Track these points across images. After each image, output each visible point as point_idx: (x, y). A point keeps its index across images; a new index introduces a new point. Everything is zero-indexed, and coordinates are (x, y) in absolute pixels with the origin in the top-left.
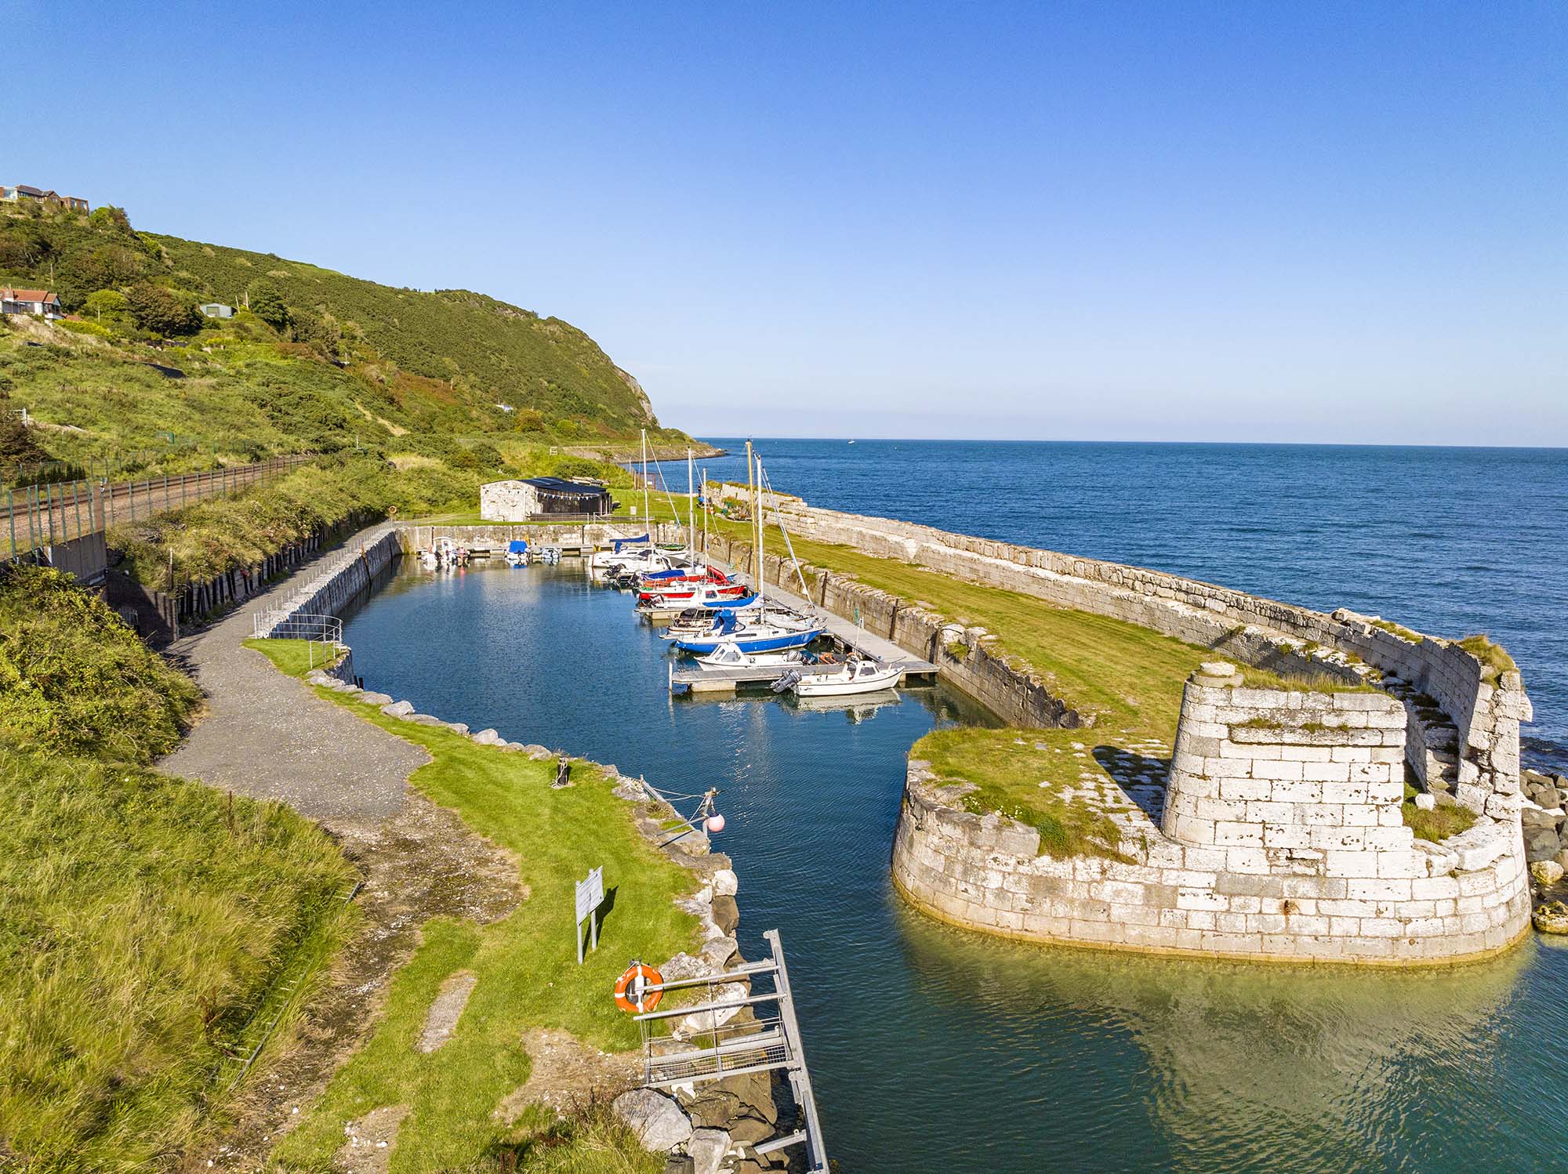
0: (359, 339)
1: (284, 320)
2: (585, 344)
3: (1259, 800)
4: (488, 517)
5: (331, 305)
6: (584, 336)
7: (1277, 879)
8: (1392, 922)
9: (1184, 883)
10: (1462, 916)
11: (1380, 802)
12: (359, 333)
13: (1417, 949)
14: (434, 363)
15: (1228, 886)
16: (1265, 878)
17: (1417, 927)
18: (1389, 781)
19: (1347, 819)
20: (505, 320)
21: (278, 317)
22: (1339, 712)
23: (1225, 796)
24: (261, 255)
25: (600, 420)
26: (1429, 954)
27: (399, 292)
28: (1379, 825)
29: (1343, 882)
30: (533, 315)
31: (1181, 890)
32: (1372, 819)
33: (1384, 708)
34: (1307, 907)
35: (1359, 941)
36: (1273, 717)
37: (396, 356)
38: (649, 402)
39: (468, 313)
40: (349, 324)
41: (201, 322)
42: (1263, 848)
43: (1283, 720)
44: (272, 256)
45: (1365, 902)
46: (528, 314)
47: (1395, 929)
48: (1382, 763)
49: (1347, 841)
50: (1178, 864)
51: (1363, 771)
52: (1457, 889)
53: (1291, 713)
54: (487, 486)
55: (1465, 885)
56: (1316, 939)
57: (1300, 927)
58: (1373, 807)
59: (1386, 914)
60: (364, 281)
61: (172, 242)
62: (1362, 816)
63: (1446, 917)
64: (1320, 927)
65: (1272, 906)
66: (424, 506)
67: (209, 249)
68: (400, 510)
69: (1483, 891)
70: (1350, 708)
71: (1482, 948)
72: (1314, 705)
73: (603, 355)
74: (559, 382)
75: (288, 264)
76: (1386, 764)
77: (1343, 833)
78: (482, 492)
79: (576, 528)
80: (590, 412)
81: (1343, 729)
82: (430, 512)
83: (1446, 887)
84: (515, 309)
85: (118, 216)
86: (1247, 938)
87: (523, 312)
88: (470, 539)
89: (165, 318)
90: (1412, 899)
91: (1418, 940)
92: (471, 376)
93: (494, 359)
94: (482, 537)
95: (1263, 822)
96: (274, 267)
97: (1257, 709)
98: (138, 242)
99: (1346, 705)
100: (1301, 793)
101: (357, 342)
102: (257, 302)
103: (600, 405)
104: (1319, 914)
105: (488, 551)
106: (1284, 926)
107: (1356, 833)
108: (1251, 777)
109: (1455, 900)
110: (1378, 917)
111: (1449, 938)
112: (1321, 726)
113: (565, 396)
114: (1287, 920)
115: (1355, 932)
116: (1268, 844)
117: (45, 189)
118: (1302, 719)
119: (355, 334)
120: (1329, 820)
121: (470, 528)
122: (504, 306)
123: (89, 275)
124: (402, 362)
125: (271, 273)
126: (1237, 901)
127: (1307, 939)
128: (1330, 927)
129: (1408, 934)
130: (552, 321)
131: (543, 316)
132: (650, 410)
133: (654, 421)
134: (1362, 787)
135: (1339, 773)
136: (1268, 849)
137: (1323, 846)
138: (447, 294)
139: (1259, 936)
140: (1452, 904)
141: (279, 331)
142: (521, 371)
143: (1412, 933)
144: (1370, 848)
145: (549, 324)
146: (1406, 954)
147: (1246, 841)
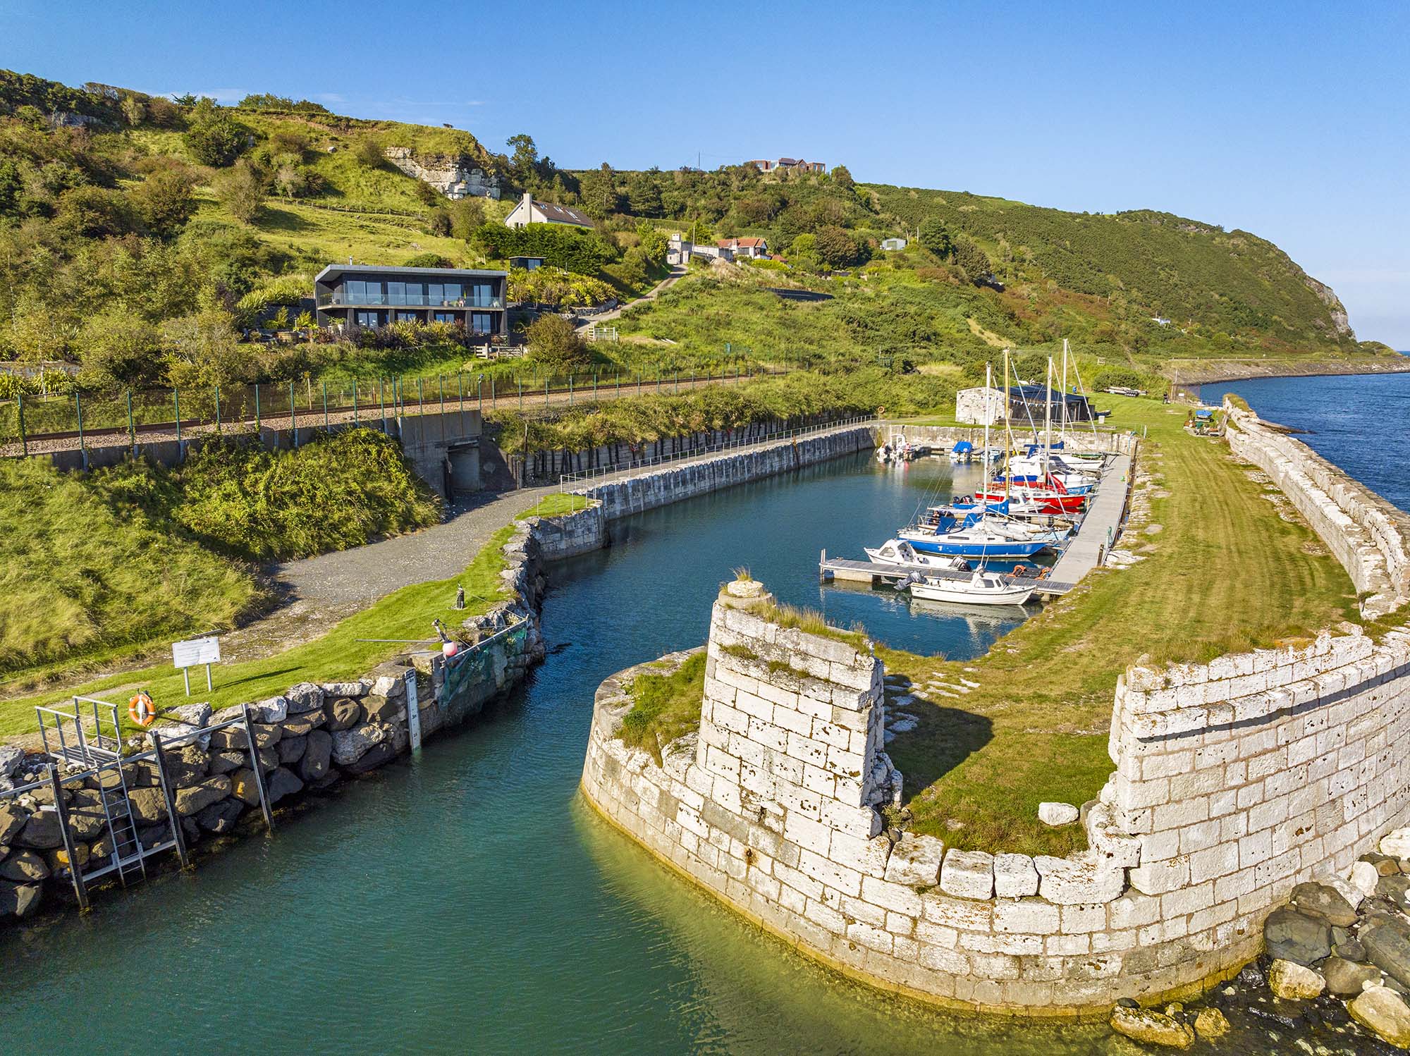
0: (1027, 262)
1: (947, 250)
2: (1271, 255)
3: (738, 733)
4: (961, 420)
5: (1009, 233)
6: (1271, 247)
7: (745, 822)
8: (835, 914)
9: (683, 798)
10: (922, 944)
11: (838, 771)
12: (1029, 256)
13: (856, 958)
14: (1096, 280)
15: (710, 814)
16: (737, 818)
17: (860, 931)
18: (848, 750)
19: (807, 780)
20: (1185, 236)
21: (942, 246)
22: (805, 655)
23: (716, 721)
24: (957, 194)
25: (1271, 333)
26: (870, 969)
27: (1079, 216)
28: (835, 798)
29: (797, 849)
30: (1220, 229)
31: (681, 805)
32: (828, 787)
33: (846, 662)
34: (764, 862)
35: (802, 921)
36: (753, 647)
37: (1060, 275)
38: (1345, 313)
39: (1145, 234)
40: (1022, 248)
41: (870, 254)
42: (739, 786)
43: (760, 652)
44: (967, 193)
45: (813, 880)
46: (1212, 229)
47: (837, 924)
48: (843, 727)
49: (806, 805)
50: (681, 779)
51: (824, 730)
52: (919, 908)
53: (767, 646)
54: (963, 392)
55: (932, 907)
56: (768, 901)
57: (756, 882)
58: (831, 775)
59: (829, 903)
60: (1046, 209)
61: (886, 190)
62: (819, 782)
63: (899, 935)
64: (771, 889)
65: (739, 850)
66: (912, 408)
67: (913, 193)
68: (887, 410)
69: (962, 926)
70: (813, 654)
71: (948, 993)
72: (784, 641)
73: (1292, 265)
74: (1233, 294)
75: (978, 200)
76: (847, 729)
77: (803, 794)
78: (958, 397)
79: (1030, 433)
80: (1260, 324)
81: (805, 675)
82: (917, 413)
83: (906, 901)
84: (1198, 225)
85: (842, 173)
86: (716, 875)
87: (1207, 227)
88: (934, 438)
89: (840, 254)
90: (860, 898)
91: (859, 947)
92: (1134, 292)
93: (1163, 275)
94: (945, 437)
95: (740, 758)
96: (966, 203)
97: (743, 636)
98: (851, 193)
99: (811, 649)
100: (771, 737)
101: (1026, 264)
102: (926, 235)
103: (1275, 317)
104: (773, 876)
105: (943, 450)
106: (745, 875)
107: (814, 800)
108: (734, 707)
109: (914, 920)
110: (822, 902)
111: (899, 962)
112: (786, 667)
113: (1236, 309)
114: (748, 869)
115: (800, 909)
116: (743, 784)
117: (797, 159)
118: (774, 656)
119: (1025, 257)
120: (790, 775)
121: (935, 428)
122: (1187, 222)
123: (802, 222)
124: (1064, 282)
125: (961, 209)
126: (715, 833)
127: (760, 898)
128: (780, 894)
129: (849, 936)
130: (1238, 233)
131: (1228, 230)
132: (1346, 321)
133: (1350, 333)
134: (822, 748)
135: (801, 725)
136: (743, 788)
137: (786, 804)
138: (1129, 215)
139: (725, 876)
140: (910, 924)
141: (942, 258)
142: (1191, 286)
143: (853, 936)
144: (826, 821)
145: (1233, 237)
146: (841, 958)
147: (726, 773)
